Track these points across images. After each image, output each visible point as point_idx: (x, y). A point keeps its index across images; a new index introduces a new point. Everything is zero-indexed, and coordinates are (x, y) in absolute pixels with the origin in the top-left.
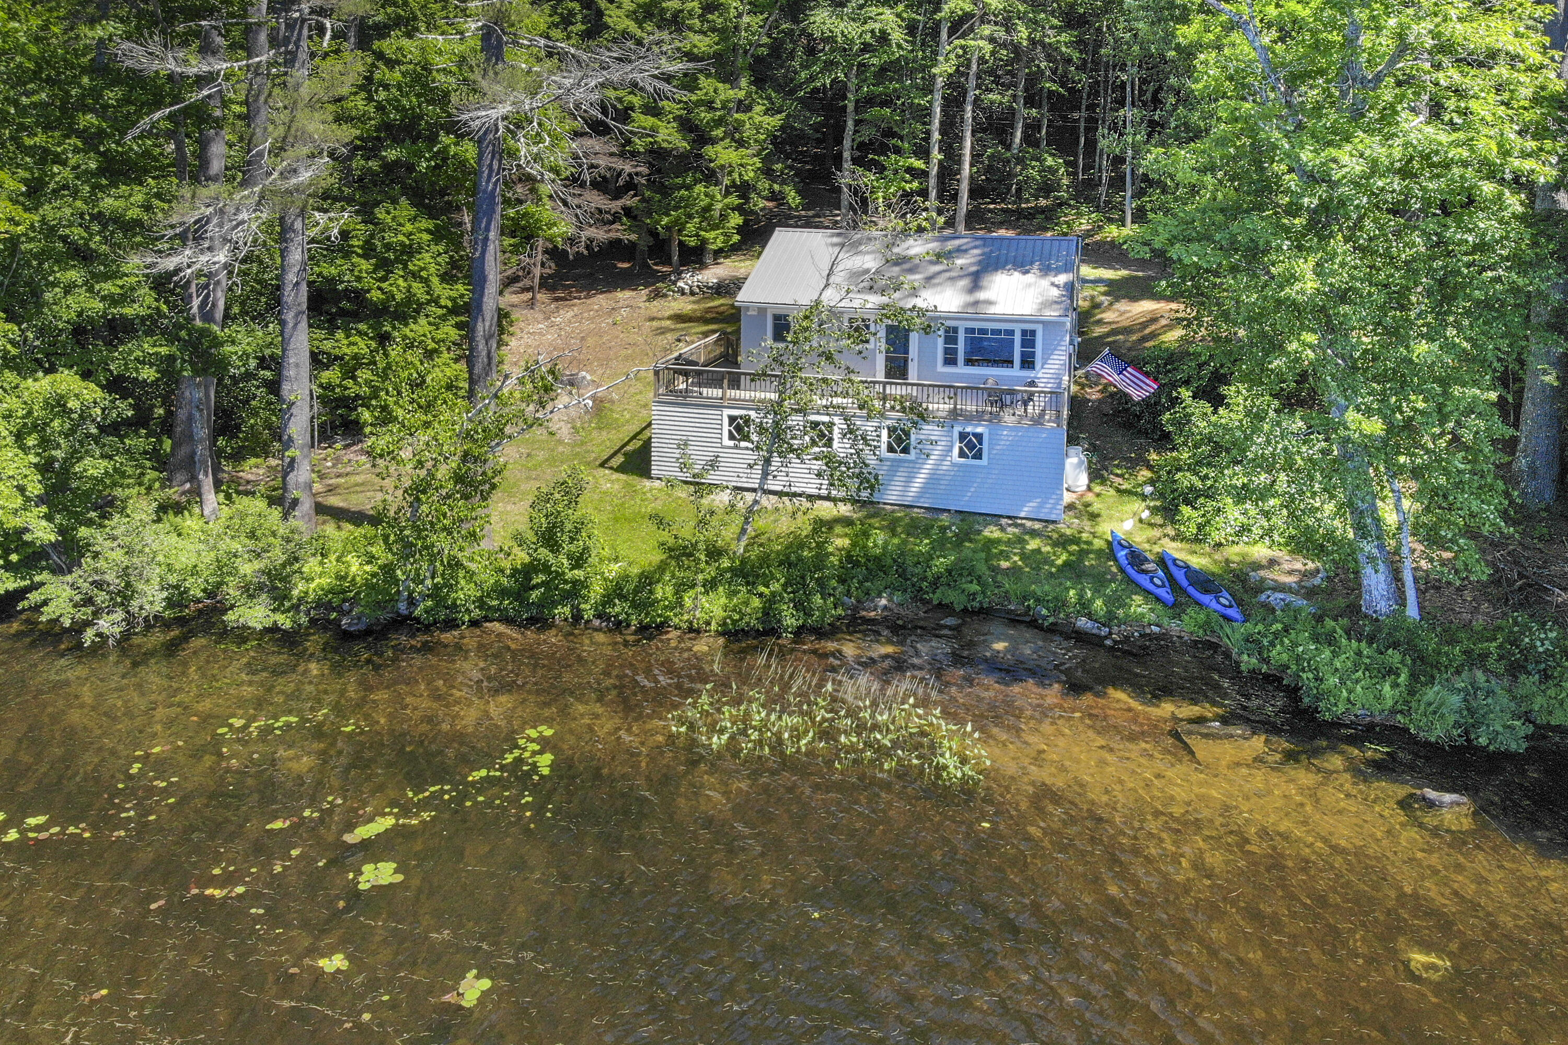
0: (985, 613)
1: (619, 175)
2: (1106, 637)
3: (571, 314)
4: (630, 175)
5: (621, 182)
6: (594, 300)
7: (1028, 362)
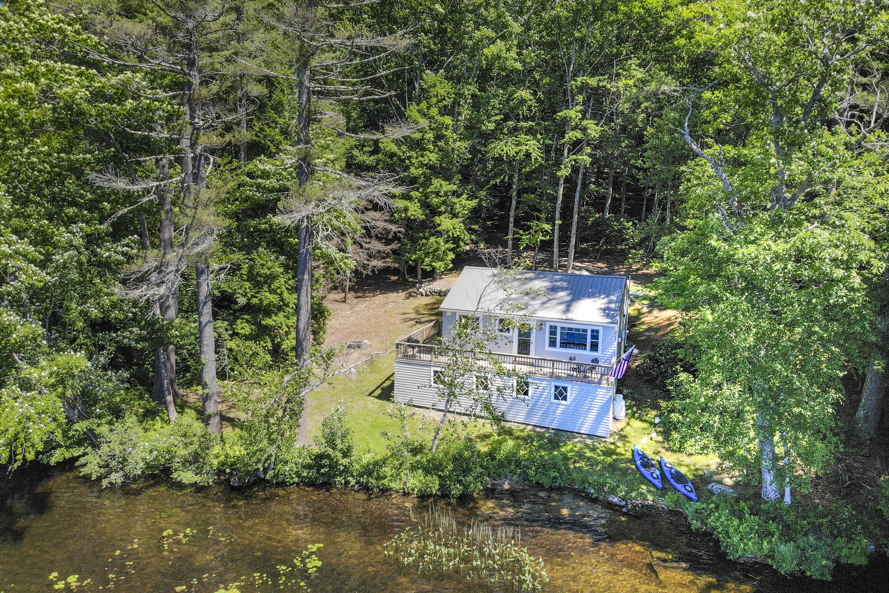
0: (560, 490)
1: (389, 233)
2: (623, 507)
3: (364, 305)
4: (395, 233)
5: (390, 237)
6: (377, 297)
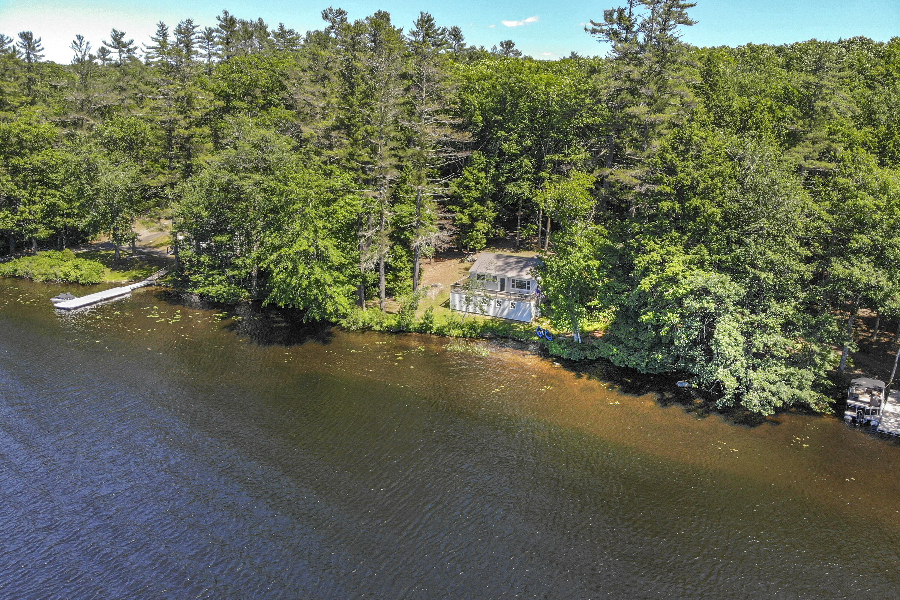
7: (529, 288)
